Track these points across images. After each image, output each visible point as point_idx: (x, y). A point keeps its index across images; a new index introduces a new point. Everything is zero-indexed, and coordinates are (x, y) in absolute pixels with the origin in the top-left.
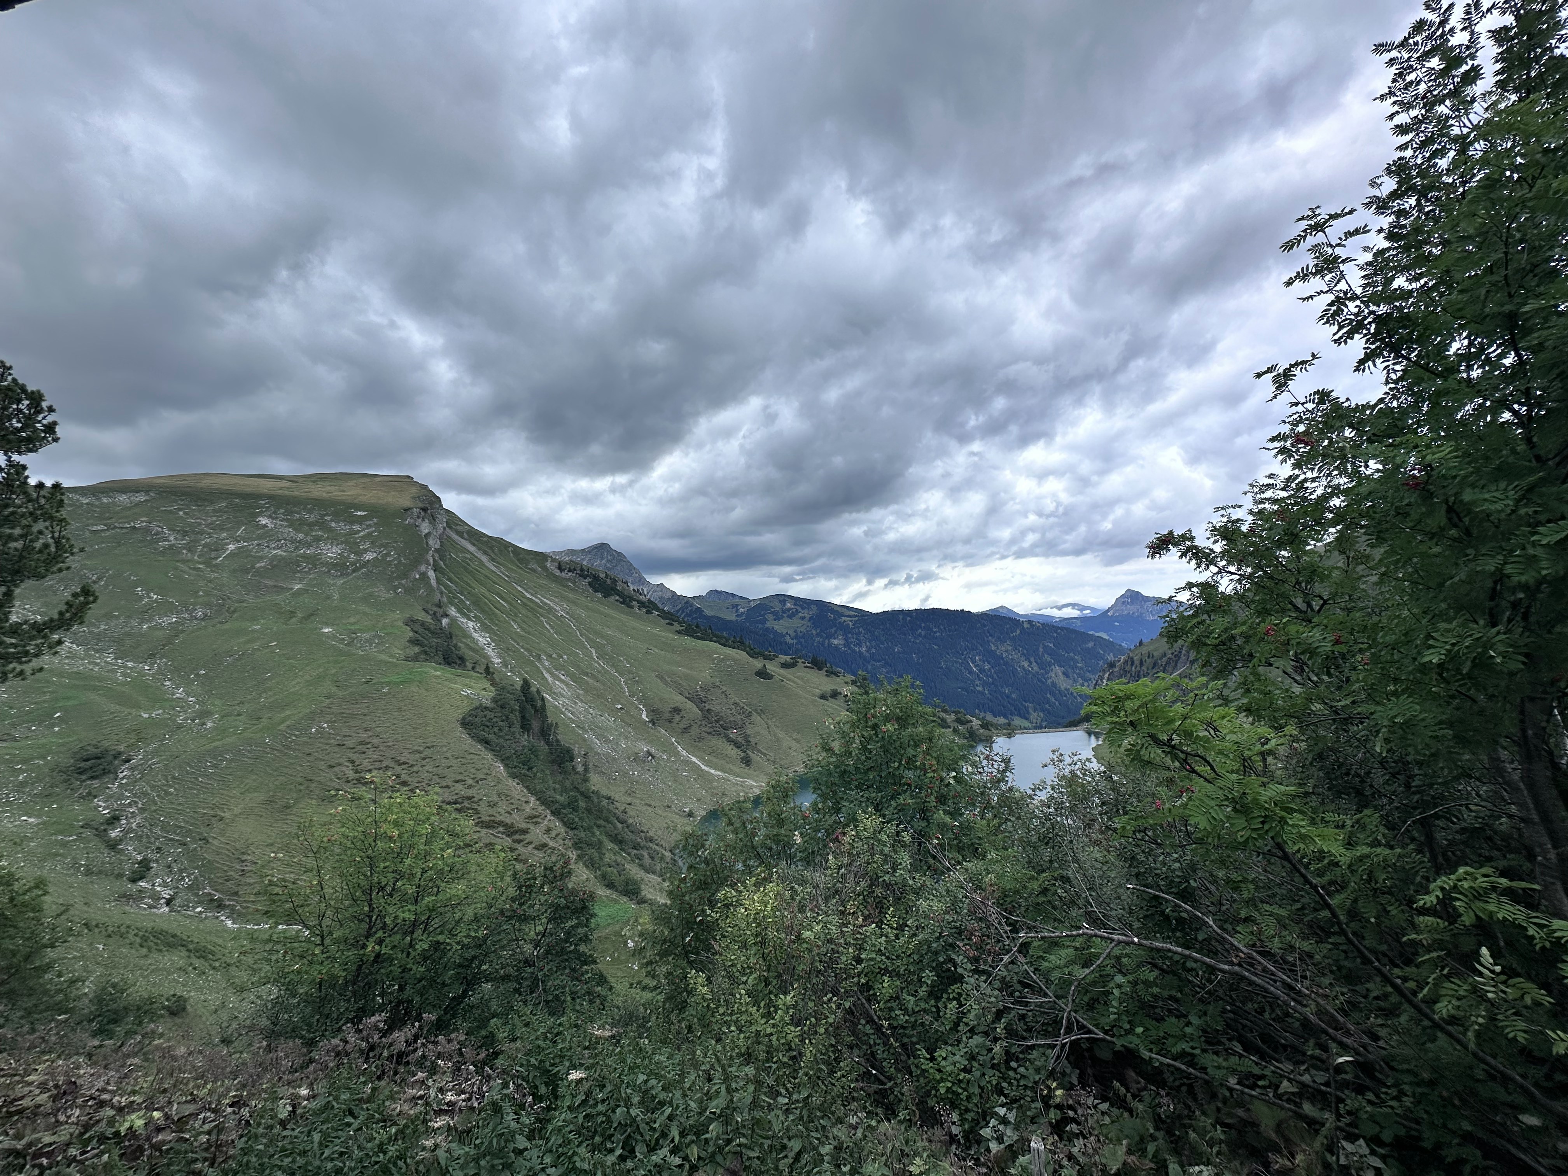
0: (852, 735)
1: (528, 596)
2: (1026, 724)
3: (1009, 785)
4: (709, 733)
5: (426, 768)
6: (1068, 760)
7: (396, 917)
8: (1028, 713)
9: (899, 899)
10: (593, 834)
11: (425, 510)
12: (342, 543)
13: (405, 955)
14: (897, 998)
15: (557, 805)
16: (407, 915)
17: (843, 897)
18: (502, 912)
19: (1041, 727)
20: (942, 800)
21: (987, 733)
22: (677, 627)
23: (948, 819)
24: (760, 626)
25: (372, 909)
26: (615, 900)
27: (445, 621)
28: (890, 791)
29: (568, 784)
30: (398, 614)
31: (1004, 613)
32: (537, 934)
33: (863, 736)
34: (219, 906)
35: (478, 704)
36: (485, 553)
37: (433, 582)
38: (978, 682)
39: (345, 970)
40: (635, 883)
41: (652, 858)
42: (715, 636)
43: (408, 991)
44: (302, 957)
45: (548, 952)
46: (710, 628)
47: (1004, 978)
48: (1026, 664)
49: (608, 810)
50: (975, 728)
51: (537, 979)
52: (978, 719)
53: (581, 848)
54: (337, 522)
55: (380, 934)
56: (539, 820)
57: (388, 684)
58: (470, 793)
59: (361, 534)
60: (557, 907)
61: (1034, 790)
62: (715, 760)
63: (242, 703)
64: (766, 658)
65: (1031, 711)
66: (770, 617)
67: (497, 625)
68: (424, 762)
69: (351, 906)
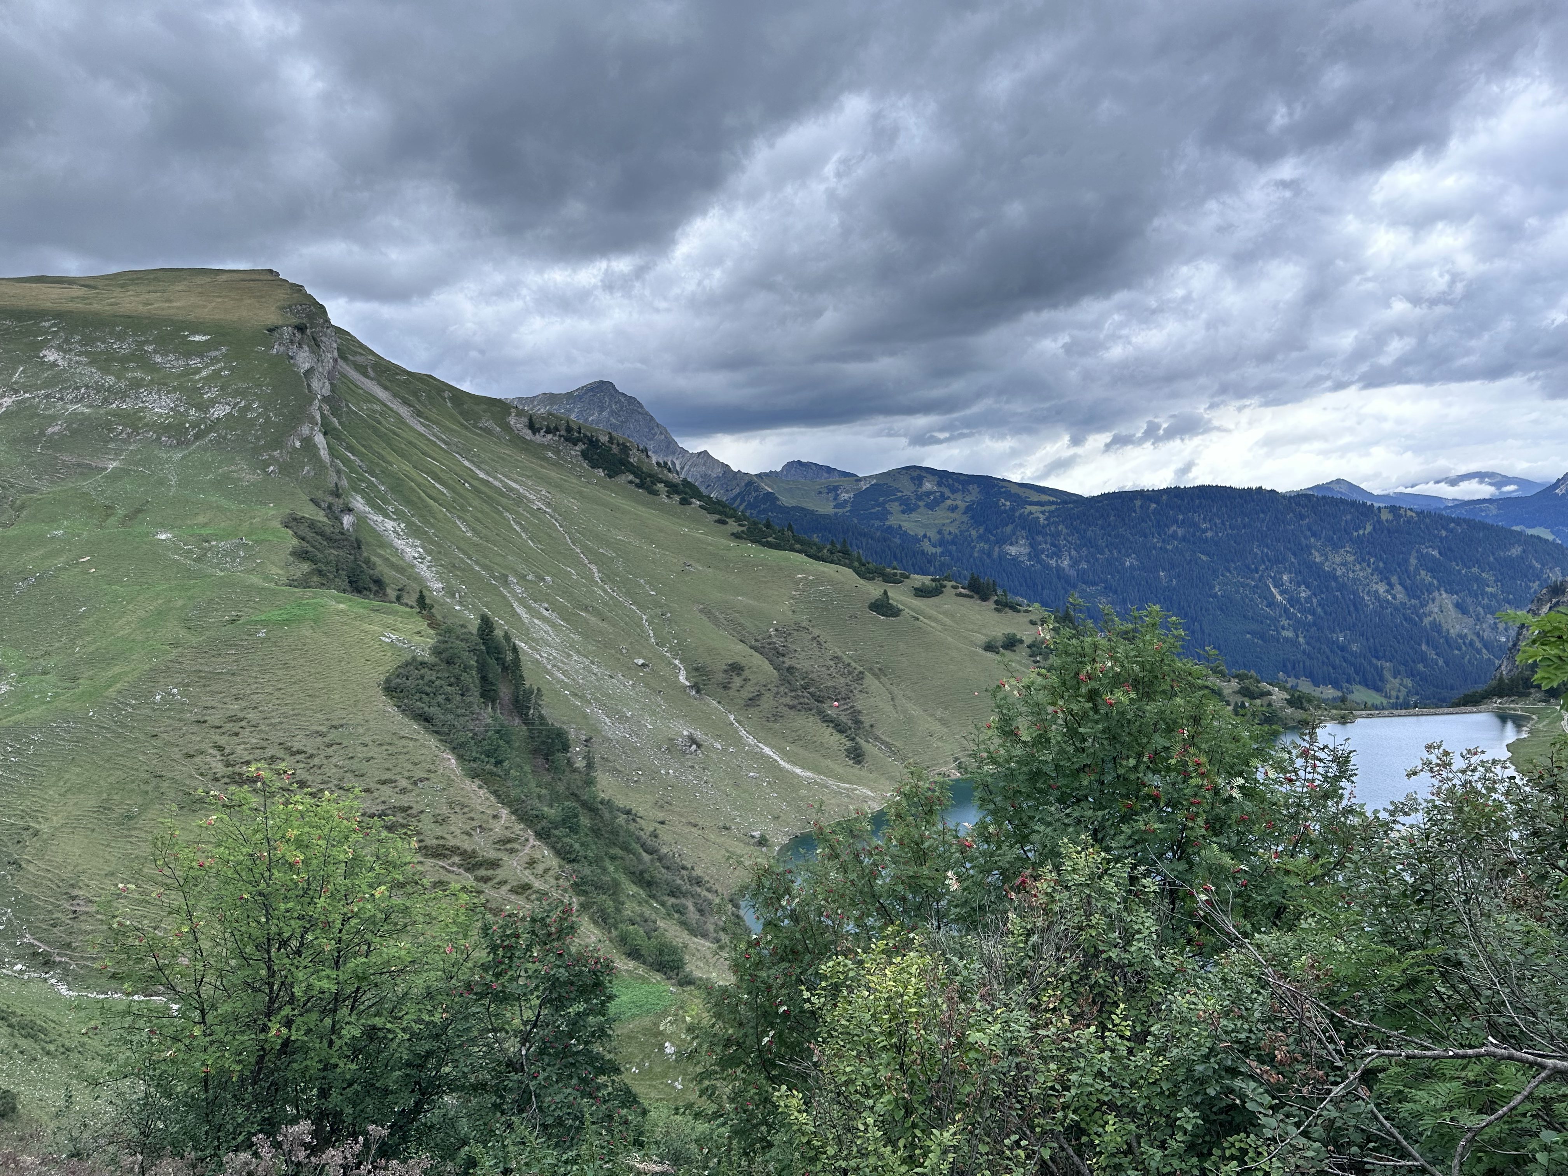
0: (1050, 709)
1: (482, 475)
2: (1376, 698)
3: (1344, 803)
4: (791, 707)
5: (334, 760)
6: (1459, 763)
7: (309, 987)
8: (1382, 679)
9: (1135, 991)
10: (604, 869)
11: (301, 328)
12: (175, 389)
13: (325, 1044)
14: (1129, 1151)
15: (544, 823)
16: (325, 984)
17: (1036, 982)
18: (469, 987)
19: (1405, 706)
20: (1216, 826)
21: (1300, 714)
22: (733, 526)
23: (1227, 860)
24: (877, 523)
25: (272, 973)
26: (642, 977)
27: (347, 520)
28: (1120, 807)
29: (561, 787)
30: (271, 510)
31: (1340, 493)
32: (525, 1023)
33: (1071, 712)
34: (46, 963)
35: (409, 657)
36: (405, 402)
37: (324, 453)
38: (1285, 622)
39: (239, 1062)
40: (674, 951)
41: (701, 911)
42: (798, 541)
43: (335, 1098)
44: (176, 1039)
45: (542, 1052)
46: (790, 528)
47: (1332, 1121)
48: (1382, 588)
49: (627, 831)
50: (1277, 705)
51: (527, 1092)
52: (1283, 688)
53: (585, 893)
54: (164, 354)
55: (287, 1011)
56: (516, 846)
57: (265, 623)
58: (405, 800)
59: (204, 374)
60: (554, 982)
61: (1392, 813)
62: (801, 751)
63: (47, 653)
64: (889, 579)
65: (1387, 675)
66: (895, 507)
67: (432, 526)
68: (330, 751)
69: (240, 967)
